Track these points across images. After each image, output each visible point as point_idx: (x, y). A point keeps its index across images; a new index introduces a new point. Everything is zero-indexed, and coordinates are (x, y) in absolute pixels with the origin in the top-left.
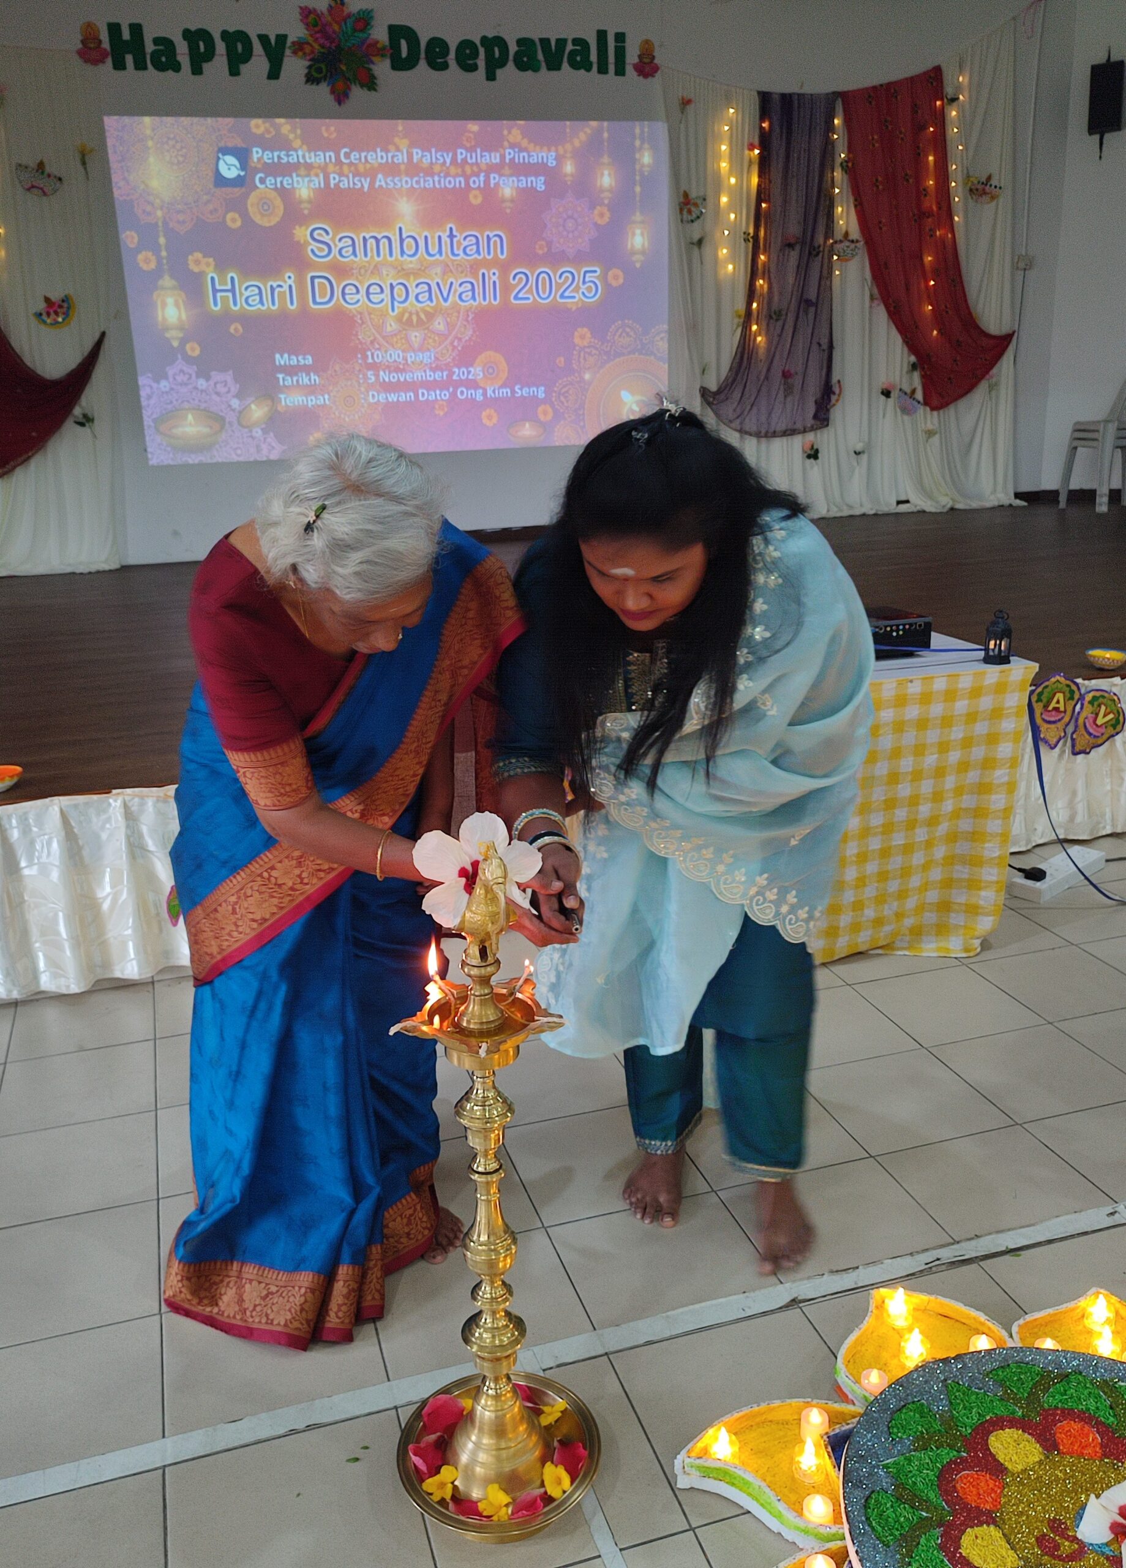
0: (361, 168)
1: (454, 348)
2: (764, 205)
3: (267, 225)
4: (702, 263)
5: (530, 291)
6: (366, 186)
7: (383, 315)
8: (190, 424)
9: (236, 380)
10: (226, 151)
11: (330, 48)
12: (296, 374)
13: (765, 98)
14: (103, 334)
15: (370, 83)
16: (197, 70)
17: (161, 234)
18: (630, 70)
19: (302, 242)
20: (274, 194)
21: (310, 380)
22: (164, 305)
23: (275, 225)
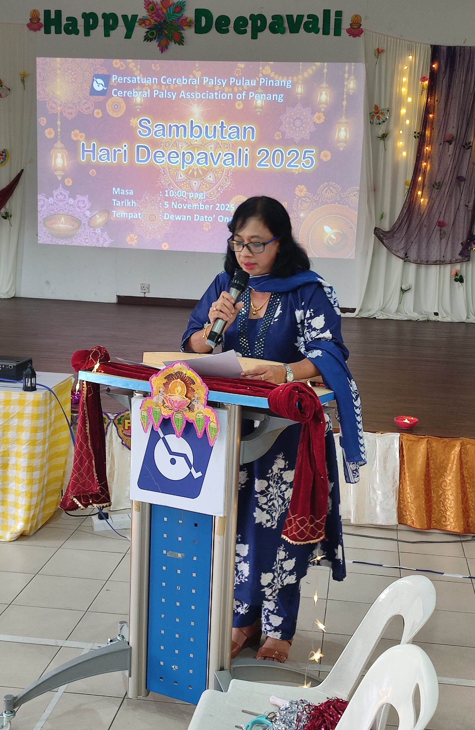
0: (172, 87)
1: (218, 192)
2: (431, 116)
3: (116, 117)
4: (385, 149)
5: (269, 161)
6: (174, 97)
7: (177, 169)
8: (62, 223)
9: (90, 201)
10: (98, 76)
11: (160, 22)
12: (124, 200)
13: (435, 50)
14: (22, 170)
15: (180, 41)
16: (87, 33)
17: (59, 119)
18: (344, 32)
19: (134, 126)
20: (122, 100)
21: (131, 204)
22: (56, 157)
23: (121, 117)
